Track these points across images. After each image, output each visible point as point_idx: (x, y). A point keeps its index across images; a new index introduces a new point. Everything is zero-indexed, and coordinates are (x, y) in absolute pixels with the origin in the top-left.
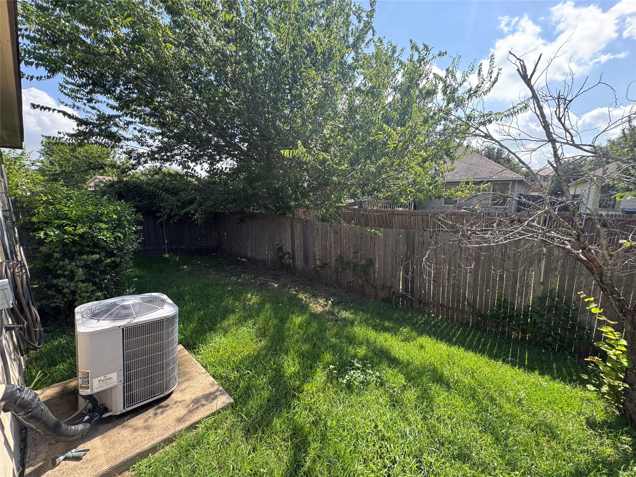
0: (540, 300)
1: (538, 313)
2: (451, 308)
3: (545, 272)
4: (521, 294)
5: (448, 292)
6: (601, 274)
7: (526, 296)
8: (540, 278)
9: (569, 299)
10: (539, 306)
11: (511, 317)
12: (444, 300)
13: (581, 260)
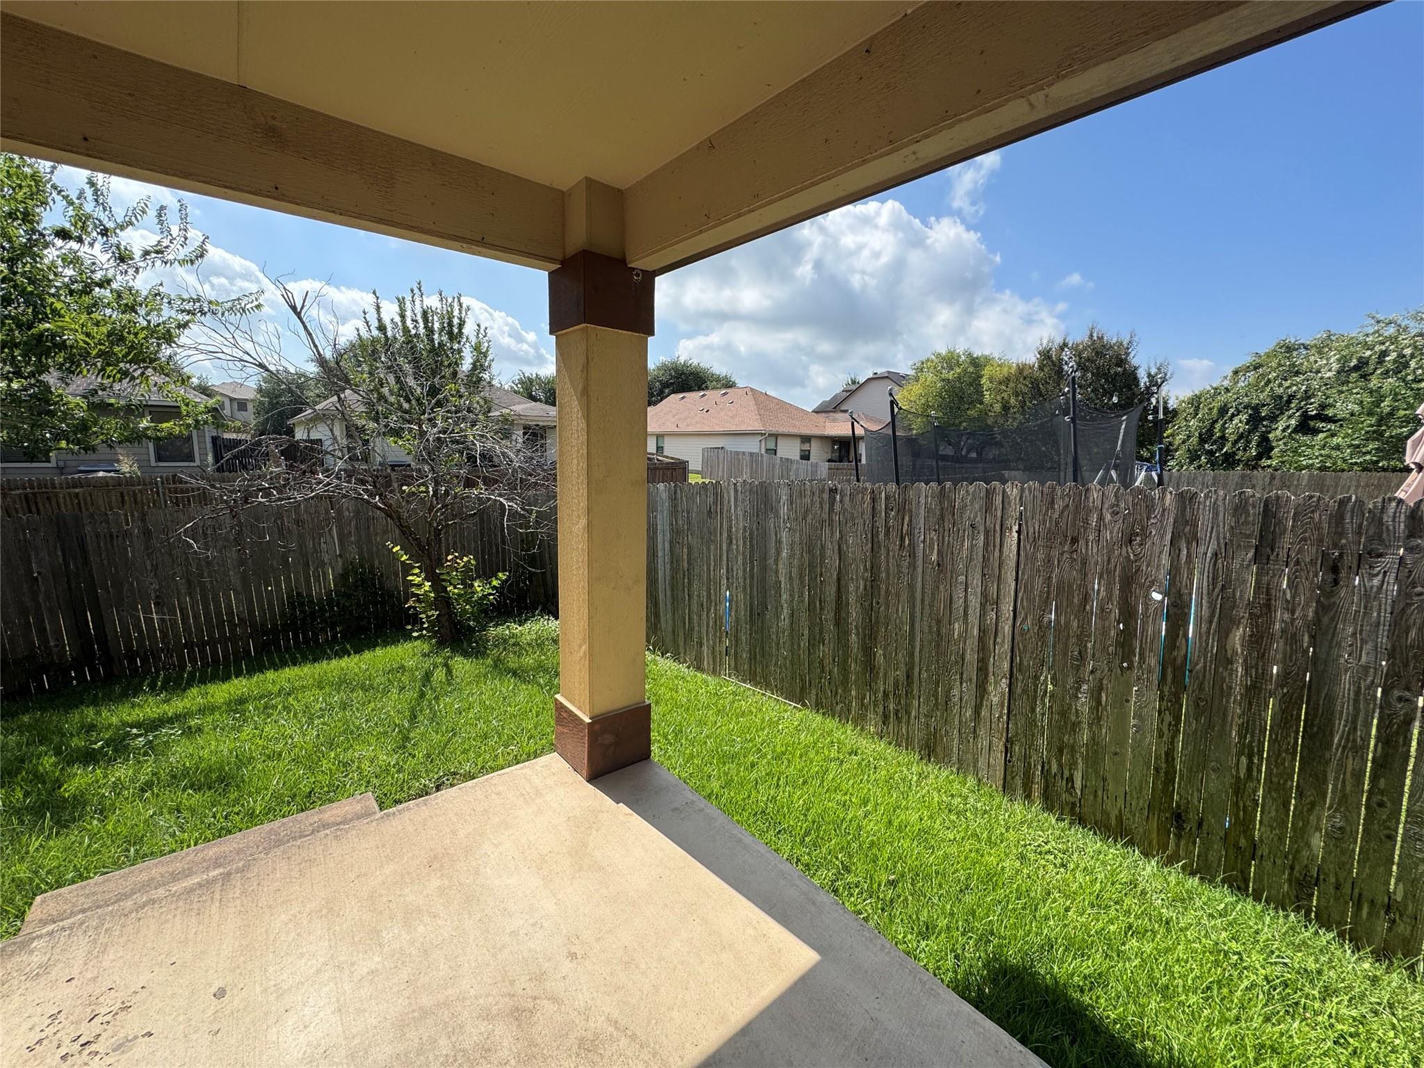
0: (342, 578)
1: (345, 595)
2: (208, 643)
3: (340, 540)
4: (317, 579)
5: (194, 617)
6: (399, 518)
7: (324, 579)
8: (335, 551)
9: (372, 567)
10: (343, 586)
11: (313, 614)
12: (190, 634)
13: (379, 508)
